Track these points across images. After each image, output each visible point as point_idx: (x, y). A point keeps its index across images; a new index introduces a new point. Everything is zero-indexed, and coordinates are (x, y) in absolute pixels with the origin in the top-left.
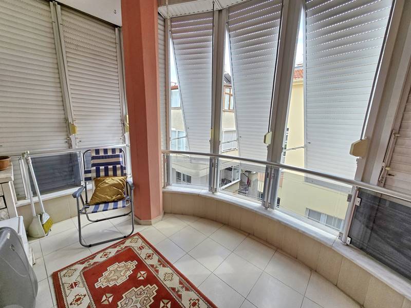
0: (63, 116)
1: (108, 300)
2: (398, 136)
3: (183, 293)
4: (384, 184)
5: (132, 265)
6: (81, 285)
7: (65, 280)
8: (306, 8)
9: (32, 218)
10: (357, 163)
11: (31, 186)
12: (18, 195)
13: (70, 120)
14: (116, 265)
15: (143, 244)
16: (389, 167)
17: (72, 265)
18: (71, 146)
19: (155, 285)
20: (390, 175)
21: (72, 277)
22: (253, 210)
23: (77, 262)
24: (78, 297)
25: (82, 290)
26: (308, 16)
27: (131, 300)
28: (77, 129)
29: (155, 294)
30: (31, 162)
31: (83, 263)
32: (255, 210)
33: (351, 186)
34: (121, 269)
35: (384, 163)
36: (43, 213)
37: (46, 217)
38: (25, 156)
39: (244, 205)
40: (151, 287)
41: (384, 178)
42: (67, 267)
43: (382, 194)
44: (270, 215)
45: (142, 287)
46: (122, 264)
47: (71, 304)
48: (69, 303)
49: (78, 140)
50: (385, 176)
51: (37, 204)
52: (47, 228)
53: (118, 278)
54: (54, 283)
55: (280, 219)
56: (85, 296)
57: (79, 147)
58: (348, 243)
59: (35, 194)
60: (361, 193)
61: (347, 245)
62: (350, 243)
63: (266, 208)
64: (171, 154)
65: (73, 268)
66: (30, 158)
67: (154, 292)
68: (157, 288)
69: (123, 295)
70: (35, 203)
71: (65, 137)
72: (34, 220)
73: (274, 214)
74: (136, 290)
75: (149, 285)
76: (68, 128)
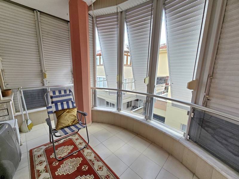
0: (40, 69)
1: (56, 164)
2: (212, 78)
3: (96, 162)
4: (206, 105)
5: (71, 148)
6: (43, 156)
7: (35, 153)
8: (165, 9)
9: (22, 122)
10: (192, 94)
11: (22, 105)
12: (16, 110)
13: (44, 71)
14: (62, 147)
15: (78, 137)
16: (208, 95)
17: (40, 146)
18: (44, 85)
19: (81, 158)
20: (208, 100)
21: (39, 152)
22: (139, 120)
23: (43, 145)
24: (41, 162)
25: (44, 158)
26: (166, 13)
27: (67, 165)
28: (47, 76)
29: (81, 162)
30: (22, 93)
31: (45, 146)
32: (140, 120)
33: (189, 107)
34: (65, 149)
35: (205, 93)
36: (28, 120)
37: (30, 122)
38: (20, 89)
39: (135, 118)
40: (79, 159)
41: (206, 102)
42: (37, 147)
43: (205, 111)
44: (148, 123)
45: (74, 158)
46: (66, 147)
47: (37, 165)
48: (36, 164)
49: (47, 82)
50: (206, 100)
51: (25, 115)
52: (30, 128)
53: (63, 153)
54: (30, 155)
55: (153, 126)
56: (44, 161)
57: (48, 86)
58: (188, 139)
59: (24, 110)
60: (194, 110)
61: (188, 140)
62: (189, 139)
63: (147, 120)
64: (96, 90)
65: (40, 148)
66: (22, 90)
67: (80, 161)
68: (82, 159)
69: (64, 162)
70: (24, 114)
71: (41, 80)
72: (23, 123)
73: (150, 123)
74: (71, 160)
75: (78, 158)
76: (42, 75)
